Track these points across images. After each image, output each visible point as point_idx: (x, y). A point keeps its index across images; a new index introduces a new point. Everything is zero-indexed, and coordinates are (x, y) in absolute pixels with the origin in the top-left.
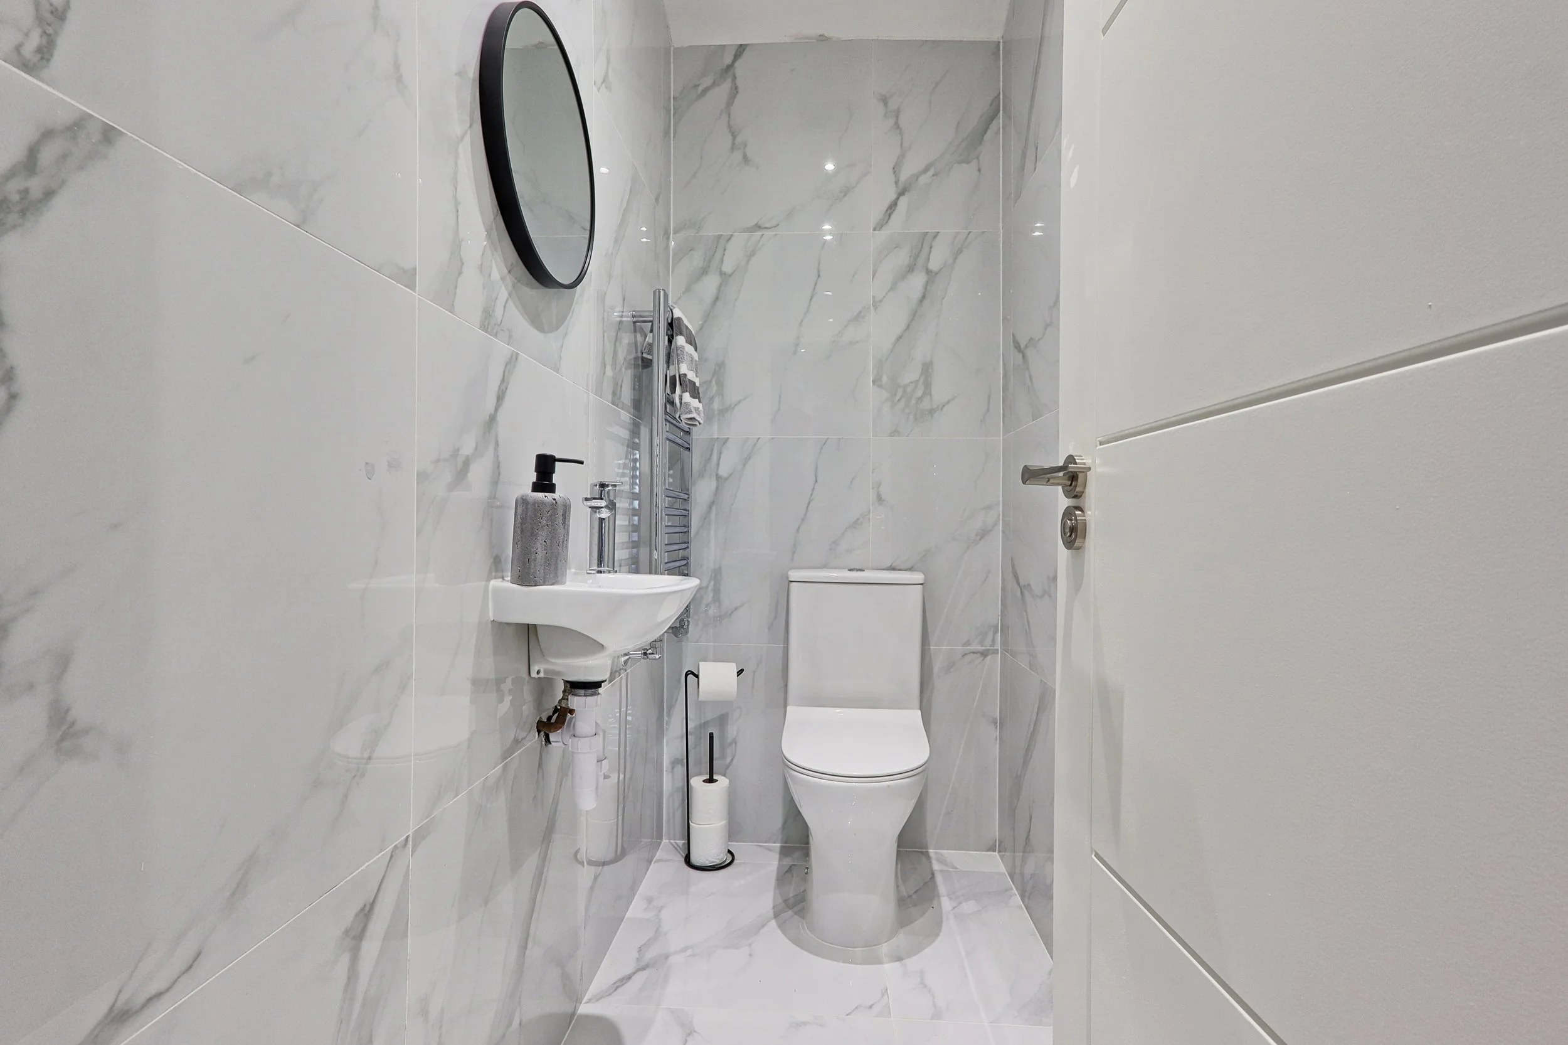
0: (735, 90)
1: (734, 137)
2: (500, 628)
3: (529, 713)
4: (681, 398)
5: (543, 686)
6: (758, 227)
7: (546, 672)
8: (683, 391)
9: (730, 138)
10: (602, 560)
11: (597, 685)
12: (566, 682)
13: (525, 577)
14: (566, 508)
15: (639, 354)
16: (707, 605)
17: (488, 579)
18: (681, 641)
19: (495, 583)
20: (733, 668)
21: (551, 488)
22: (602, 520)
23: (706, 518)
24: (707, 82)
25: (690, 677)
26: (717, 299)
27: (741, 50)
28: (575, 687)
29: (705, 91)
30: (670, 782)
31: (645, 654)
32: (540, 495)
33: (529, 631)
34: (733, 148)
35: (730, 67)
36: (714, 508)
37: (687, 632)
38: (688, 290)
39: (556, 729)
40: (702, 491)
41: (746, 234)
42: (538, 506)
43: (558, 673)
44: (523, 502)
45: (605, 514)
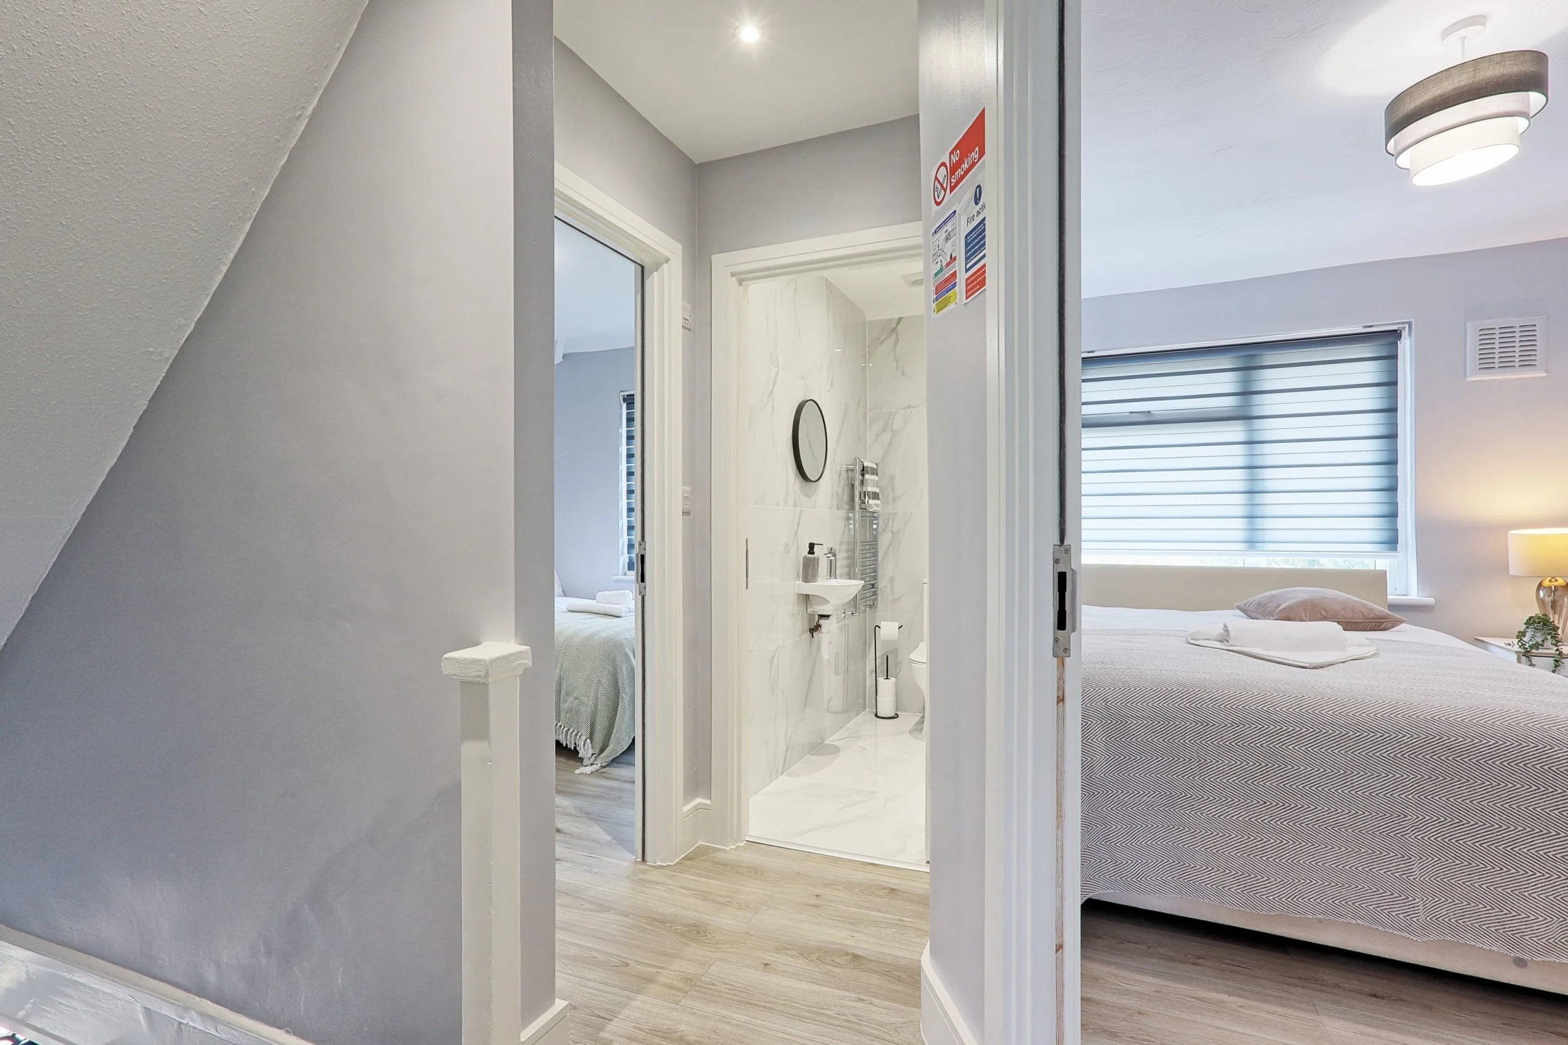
0: (897, 340)
1: (897, 362)
2: (799, 595)
3: (807, 627)
4: (868, 502)
5: (811, 617)
6: (910, 407)
7: (812, 611)
8: (869, 498)
9: (895, 363)
10: (832, 573)
11: (828, 616)
12: (818, 615)
13: (806, 580)
14: (818, 559)
15: (850, 482)
16: (888, 595)
17: (795, 581)
18: (875, 612)
19: (797, 582)
20: (897, 625)
21: (813, 553)
22: (831, 560)
23: (886, 552)
24: (884, 337)
25: (877, 628)
26: (890, 443)
27: (900, 319)
28: (822, 616)
29: (883, 341)
30: (870, 681)
31: (852, 613)
32: (810, 555)
33: (807, 596)
34: (897, 368)
35: (895, 329)
36: (891, 547)
37: (876, 607)
38: (876, 439)
39: (816, 631)
40: (884, 540)
41: (904, 411)
42: (810, 558)
43: (816, 612)
44: (805, 558)
45: (832, 558)
